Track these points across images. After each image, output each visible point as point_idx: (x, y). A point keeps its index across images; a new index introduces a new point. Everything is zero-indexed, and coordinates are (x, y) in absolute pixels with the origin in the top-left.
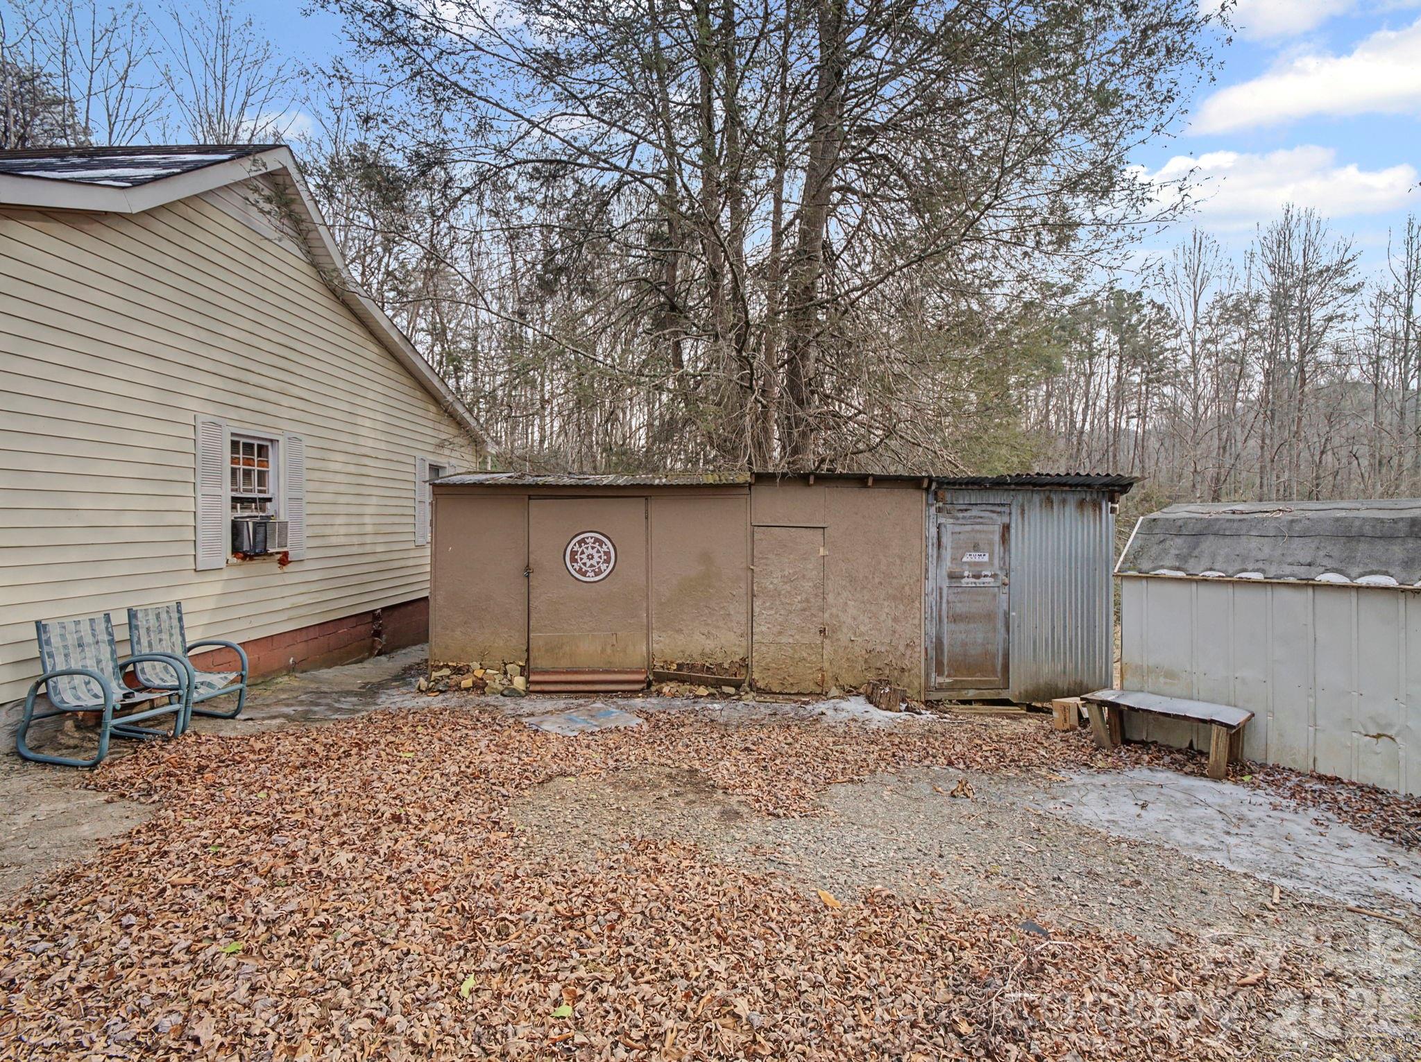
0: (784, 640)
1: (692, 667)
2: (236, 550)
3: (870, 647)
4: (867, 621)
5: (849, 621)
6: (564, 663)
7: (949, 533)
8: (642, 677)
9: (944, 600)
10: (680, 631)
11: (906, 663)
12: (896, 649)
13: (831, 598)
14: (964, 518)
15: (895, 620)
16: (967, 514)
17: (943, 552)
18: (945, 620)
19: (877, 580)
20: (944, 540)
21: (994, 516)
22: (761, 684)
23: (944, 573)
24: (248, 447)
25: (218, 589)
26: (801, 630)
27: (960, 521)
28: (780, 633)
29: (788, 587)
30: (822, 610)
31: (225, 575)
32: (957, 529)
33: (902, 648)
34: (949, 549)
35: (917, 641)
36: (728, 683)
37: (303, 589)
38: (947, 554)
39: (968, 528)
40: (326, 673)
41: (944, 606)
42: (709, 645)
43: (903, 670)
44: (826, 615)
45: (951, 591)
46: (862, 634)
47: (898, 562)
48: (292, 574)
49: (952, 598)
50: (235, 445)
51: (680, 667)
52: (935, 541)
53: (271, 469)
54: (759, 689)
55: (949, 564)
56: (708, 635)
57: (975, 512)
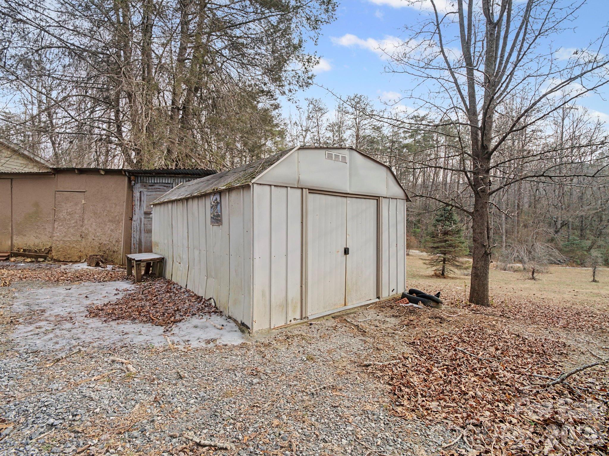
0: (66, 239)
1: (30, 251)
3: (101, 242)
4: (100, 231)
5: (93, 231)
7: (145, 195)
8: (7, 255)
9: (142, 223)
10: (25, 235)
11: (116, 249)
12: (112, 242)
13: (86, 222)
14: (152, 189)
15: (112, 230)
16: (153, 187)
17: (142, 203)
18: (143, 232)
19: (105, 214)
20: (142, 198)
21: (165, 188)
22: (55, 257)
23: (143, 212)
26: (73, 235)
27: (150, 190)
28: (65, 236)
29: (69, 217)
30: (82, 226)
32: (149, 194)
33: (114, 243)
34: (145, 202)
35: (120, 239)
36: (41, 257)
38: (144, 205)
39: (154, 193)
41: (142, 226)
42: (37, 241)
43: (114, 252)
44: (84, 228)
45: (146, 219)
46: (98, 236)
47: (114, 206)
49: (145, 223)
51: (25, 250)
52: (139, 198)
54: (54, 259)
55: (145, 208)
56: (36, 237)
57: (157, 186)
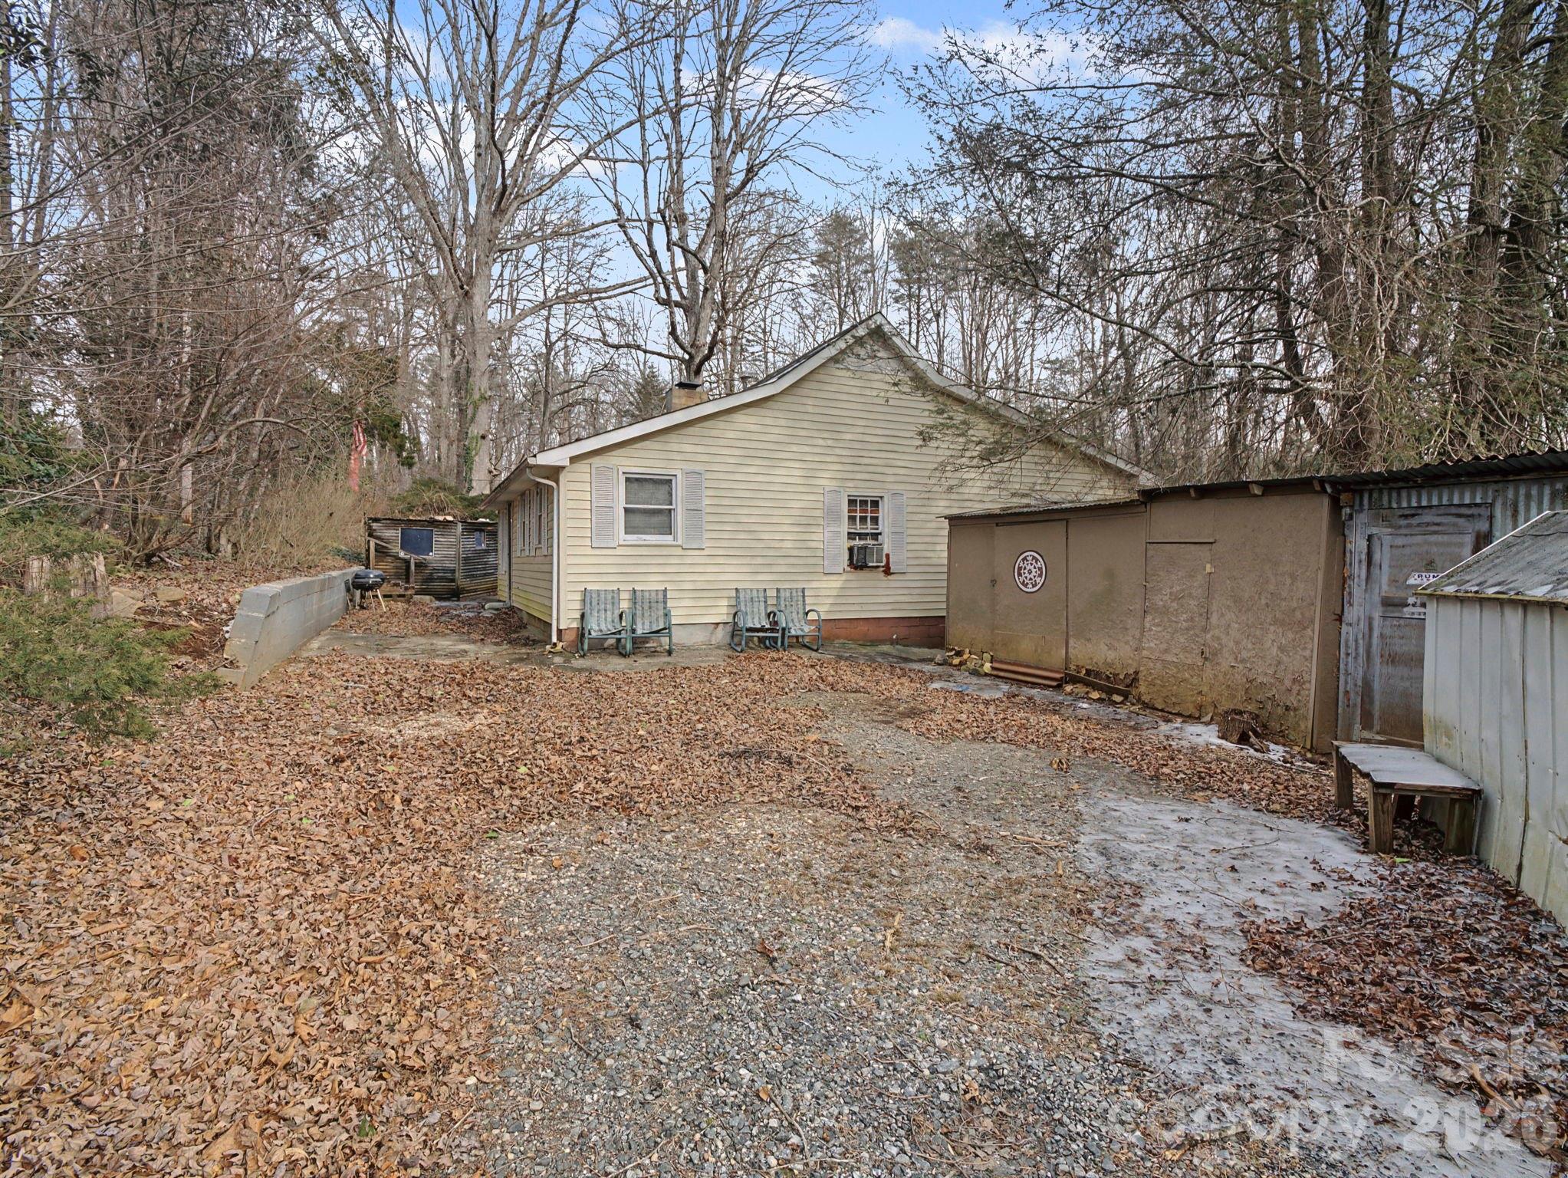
0: (1169, 658)
1: (1097, 674)
2: (851, 564)
3: (1251, 677)
4: (1250, 646)
5: (1231, 644)
6: (1012, 657)
7: (1386, 549)
8: (1058, 676)
9: (1376, 633)
10: (1089, 640)
11: (1292, 701)
12: (1281, 681)
13: (1214, 619)
14: (1409, 526)
15: (1281, 649)
16: (1414, 521)
17: (1375, 571)
18: (1377, 660)
19: (1263, 602)
20: (1377, 557)
21: (1461, 521)
22: (1146, 698)
23: (1377, 599)
24: (864, 503)
25: (838, 584)
26: (1185, 649)
27: (1403, 531)
28: (1166, 651)
29: (1175, 605)
30: (1205, 630)
31: (844, 577)
32: (1400, 541)
33: (1288, 683)
34: (1385, 567)
35: (1306, 677)
36: (1119, 692)
37: (905, 592)
38: (1383, 577)
39: (1419, 539)
40: (915, 650)
41: (1375, 640)
42: (1111, 656)
43: (1287, 708)
44: (1209, 636)
45: (1388, 622)
46: (1243, 661)
47: (1288, 581)
48: (893, 581)
49: (1388, 631)
50: (852, 502)
51: (1088, 672)
52: (1364, 557)
53: (880, 515)
54: (1144, 703)
55: (1385, 587)
56: (1110, 647)
57: (1428, 517)
